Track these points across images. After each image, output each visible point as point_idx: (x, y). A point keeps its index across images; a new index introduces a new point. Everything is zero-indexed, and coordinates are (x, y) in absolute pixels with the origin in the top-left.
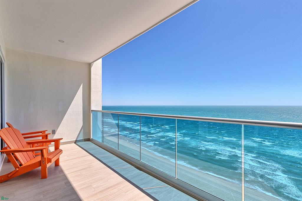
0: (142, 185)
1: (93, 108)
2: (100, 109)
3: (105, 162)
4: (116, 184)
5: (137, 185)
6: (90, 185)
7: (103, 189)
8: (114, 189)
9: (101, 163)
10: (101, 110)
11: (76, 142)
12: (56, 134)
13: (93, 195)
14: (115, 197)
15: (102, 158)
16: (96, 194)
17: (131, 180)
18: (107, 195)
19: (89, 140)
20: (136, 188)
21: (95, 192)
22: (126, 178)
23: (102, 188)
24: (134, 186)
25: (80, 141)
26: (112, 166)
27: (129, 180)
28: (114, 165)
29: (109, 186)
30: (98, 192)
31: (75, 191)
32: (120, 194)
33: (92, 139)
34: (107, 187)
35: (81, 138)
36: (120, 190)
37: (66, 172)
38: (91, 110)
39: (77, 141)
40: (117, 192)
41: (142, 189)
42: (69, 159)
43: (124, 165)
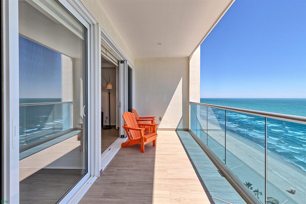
0: (213, 193)
1: (191, 100)
2: (198, 101)
3: (189, 154)
4: (188, 179)
5: (208, 189)
6: (166, 169)
7: (174, 178)
8: (183, 182)
9: (186, 154)
10: (200, 103)
11: (176, 130)
12: (162, 120)
13: (163, 179)
14: (178, 190)
15: (190, 150)
16: (166, 179)
17: (204, 181)
18: (174, 185)
19: (187, 130)
20: (205, 192)
21: (166, 177)
22: (200, 177)
23: (174, 176)
24: (204, 189)
25: (180, 130)
26: (194, 160)
27: (202, 180)
28: (196, 160)
29: (180, 178)
30: (169, 179)
31: (154, 170)
32: (185, 189)
33: (190, 130)
34: (178, 178)
35: (181, 127)
36: (188, 186)
37: (157, 153)
38: (190, 102)
39: (178, 130)
40: (183, 186)
41: (211, 196)
42: (164, 143)
43: (207, 164)
